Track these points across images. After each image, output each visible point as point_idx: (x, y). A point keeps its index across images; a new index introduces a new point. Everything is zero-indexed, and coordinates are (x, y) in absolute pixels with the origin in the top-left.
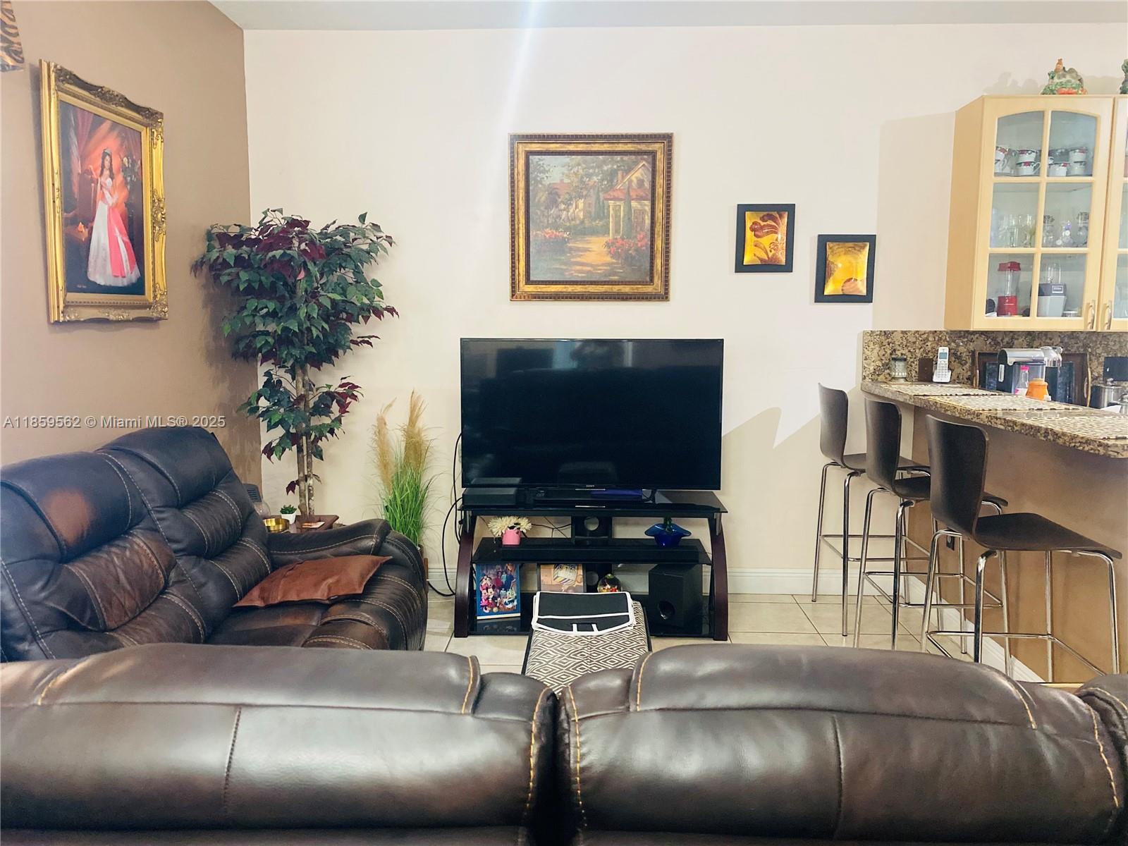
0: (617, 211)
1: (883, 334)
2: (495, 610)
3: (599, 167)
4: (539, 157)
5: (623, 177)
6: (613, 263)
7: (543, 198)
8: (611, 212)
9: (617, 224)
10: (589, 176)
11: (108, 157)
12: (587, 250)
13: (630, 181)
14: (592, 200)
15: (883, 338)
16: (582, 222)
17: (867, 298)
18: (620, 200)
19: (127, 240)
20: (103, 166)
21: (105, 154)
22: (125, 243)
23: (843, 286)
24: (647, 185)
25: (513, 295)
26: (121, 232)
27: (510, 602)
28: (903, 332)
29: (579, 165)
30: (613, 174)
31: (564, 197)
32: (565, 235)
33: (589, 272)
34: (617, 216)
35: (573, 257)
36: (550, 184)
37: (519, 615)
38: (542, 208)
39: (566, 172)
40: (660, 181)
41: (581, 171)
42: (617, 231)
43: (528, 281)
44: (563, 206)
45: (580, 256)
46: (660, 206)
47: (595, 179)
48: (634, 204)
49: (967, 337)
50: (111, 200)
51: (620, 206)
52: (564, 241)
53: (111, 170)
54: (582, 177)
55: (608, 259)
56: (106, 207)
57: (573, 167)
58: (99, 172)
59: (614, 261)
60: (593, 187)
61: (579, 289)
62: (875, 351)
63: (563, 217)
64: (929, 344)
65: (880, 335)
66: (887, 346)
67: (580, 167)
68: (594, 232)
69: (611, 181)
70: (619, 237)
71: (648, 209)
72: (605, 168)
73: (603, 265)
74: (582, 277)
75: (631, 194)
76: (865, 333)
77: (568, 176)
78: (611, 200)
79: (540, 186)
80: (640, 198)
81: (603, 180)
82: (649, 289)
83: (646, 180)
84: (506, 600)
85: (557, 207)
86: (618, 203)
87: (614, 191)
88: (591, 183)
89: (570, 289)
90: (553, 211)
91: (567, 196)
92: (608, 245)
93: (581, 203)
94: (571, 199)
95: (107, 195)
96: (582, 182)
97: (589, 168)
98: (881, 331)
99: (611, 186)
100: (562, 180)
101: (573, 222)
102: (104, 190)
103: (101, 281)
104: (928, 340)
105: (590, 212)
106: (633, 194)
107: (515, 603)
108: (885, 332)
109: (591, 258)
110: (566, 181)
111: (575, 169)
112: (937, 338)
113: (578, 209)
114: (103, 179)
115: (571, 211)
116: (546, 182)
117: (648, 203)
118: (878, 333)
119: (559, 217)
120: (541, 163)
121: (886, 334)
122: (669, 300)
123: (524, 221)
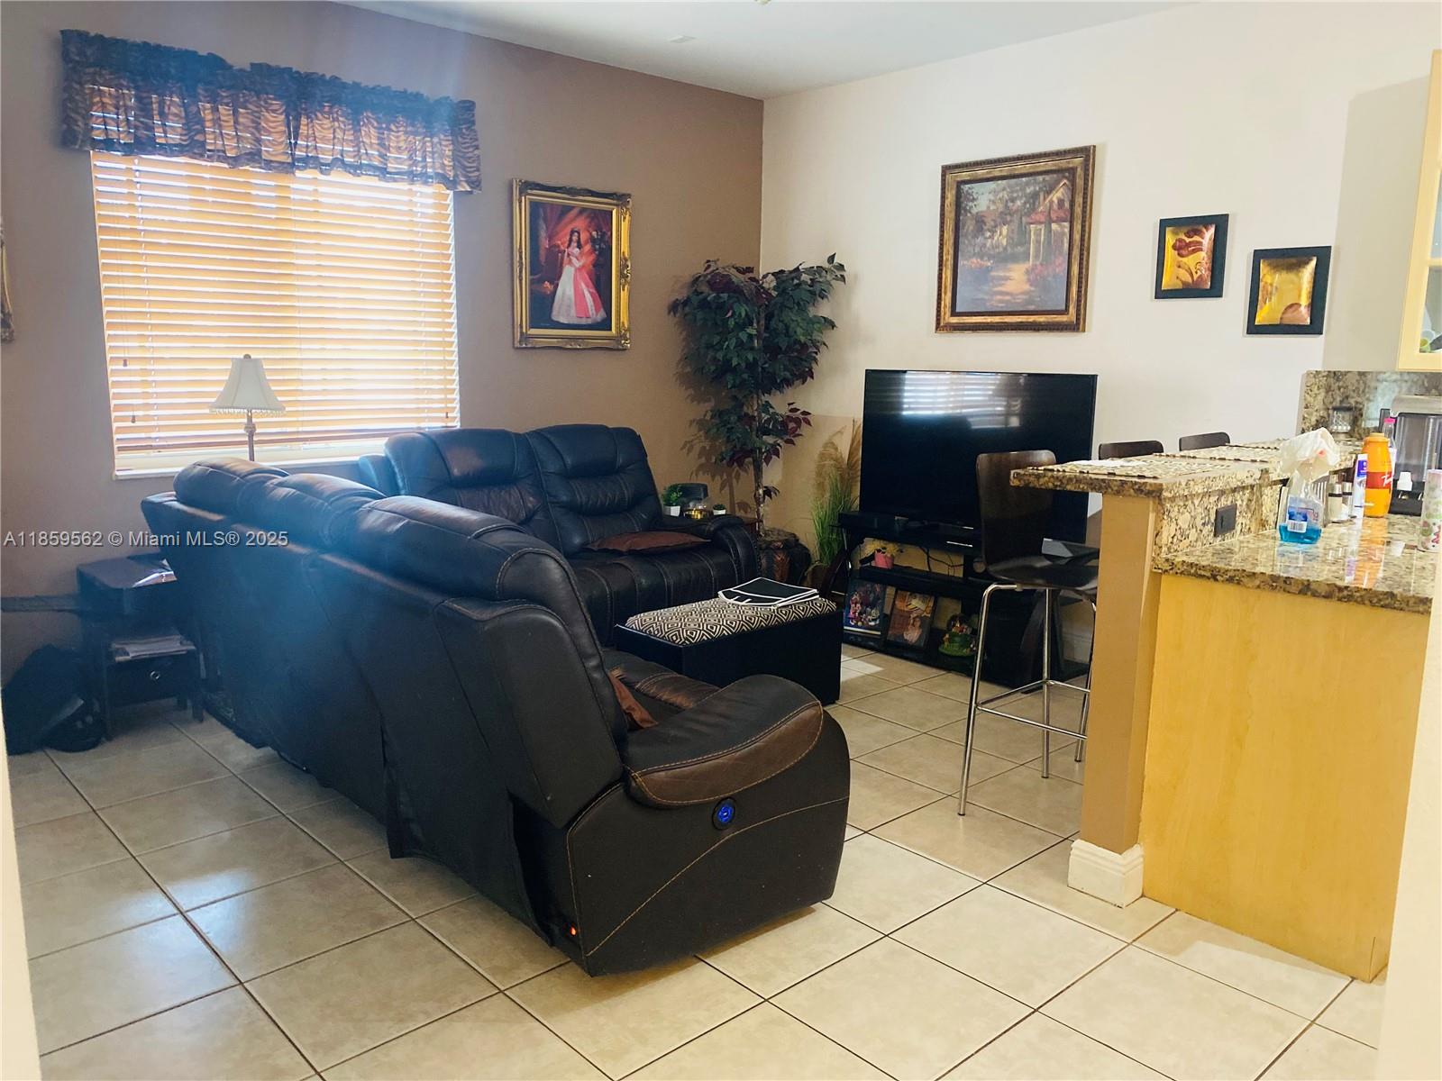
0: (1038, 234)
1: (1332, 375)
2: (860, 624)
3: (1023, 190)
4: (969, 186)
5: (1045, 199)
6: (1033, 291)
7: (971, 228)
8: (1033, 237)
9: (1037, 251)
10: (1013, 200)
11: (576, 234)
12: (1007, 278)
13: (1051, 202)
14: (1015, 225)
15: (1332, 380)
16: (1005, 249)
17: (1315, 328)
18: (1041, 223)
19: (593, 290)
20: (571, 240)
21: (572, 232)
22: (592, 294)
23: (1282, 314)
24: (1067, 205)
25: (937, 329)
26: (587, 286)
27: (873, 620)
29: (1004, 189)
30: (1035, 195)
31: (990, 223)
32: (989, 264)
33: (1007, 302)
34: (1038, 242)
35: (996, 286)
36: (977, 213)
37: (879, 633)
38: (970, 237)
39: (992, 198)
40: (1079, 200)
41: (1006, 196)
42: (1037, 256)
43: (954, 313)
44: (988, 234)
45: (1001, 285)
46: (1078, 227)
47: (1019, 203)
48: (1054, 226)
50: (577, 264)
51: (1041, 229)
52: (988, 270)
53: (579, 242)
54: (1007, 201)
55: (1027, 287)
56: (573, 269)
57: (999, 192)
58: (566, 245)
59: (1033, 289)
60: (1017, 211)
61: (997, 319)
62: (1320, 398)
63: (988, 245)
65: (1327, 376)
66: (1337, 392)
67: (1005, 192)
68: (1015, 258)
69: (1034, 203)
70: (1038, 263)
71: (1067, 230)
72: (1028, 191)
73: (1023, 293)
74: (1002, 307)
75: (1052, 216)
76: (1310, 373)
77: (994, 202)
78: (1032, 223)
79: (969, 215)
80: (1060, 220)
81: (1025, 203)
82: (1064, 318)
83: (1066, 199)
84: (870, 617)
85: (983, 235)
86: (1039, 227)
87: (1036, 214)
88: (1014, 208)
89: (989, 319)
90: (980, 240)
91: (992, 223)
92: (1027, 272)
93: (1005, 229)
94: (996, 226)
95: (574, 260)
96: (1006, 206)
97: (1012, 192)
98: (1329, 372)
99: (1033, 209)
100: (989, 207)
101: (997, 250)
102: (571, 257)
103: (563, 320)
105: (1012, 239)
106: (1054, 216)
107: (878, 622)
108: (1334, 373)
109: (1010, 287)
110: (992, 208)
111: (1001, 195)
113: (1002, 236)
114: (570, 249)
115: (996, 238)
116: (974, 211)
117: (1067, 224)
118: (1326, 374)
119: (984, 245)
120: (970, 191)
121: (1336, 375)
122: (1084, 331)
123: (951, 252)
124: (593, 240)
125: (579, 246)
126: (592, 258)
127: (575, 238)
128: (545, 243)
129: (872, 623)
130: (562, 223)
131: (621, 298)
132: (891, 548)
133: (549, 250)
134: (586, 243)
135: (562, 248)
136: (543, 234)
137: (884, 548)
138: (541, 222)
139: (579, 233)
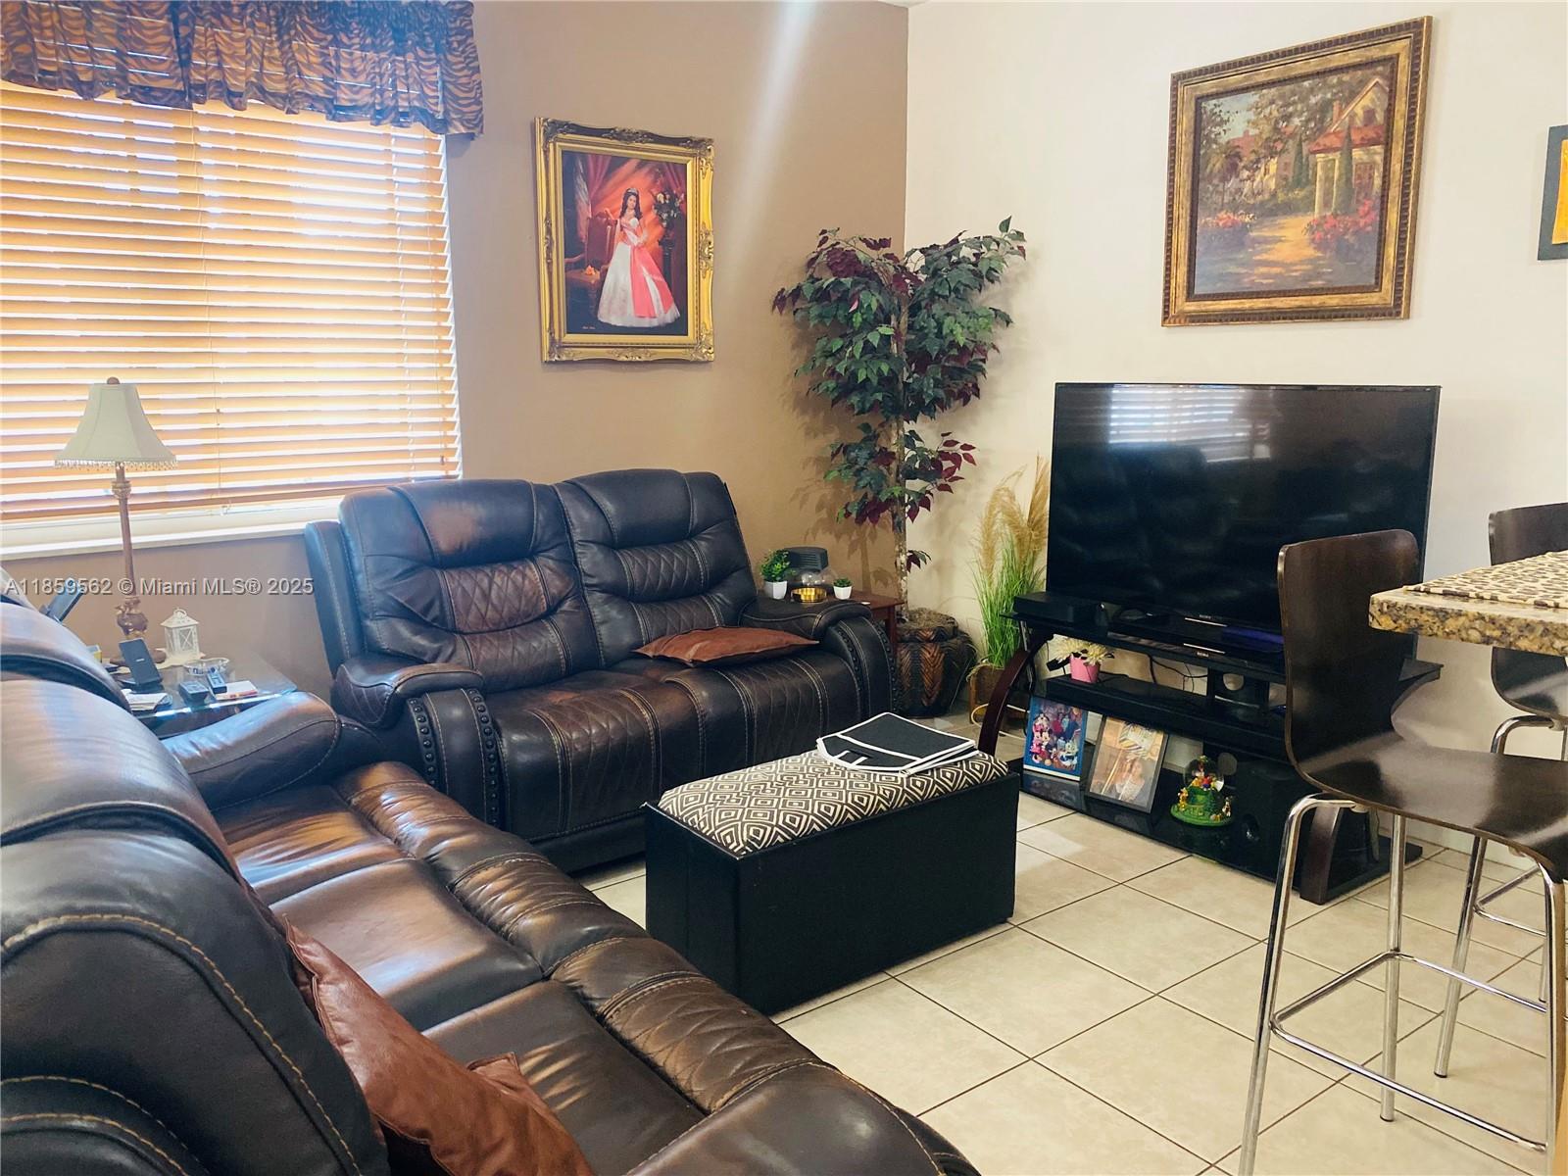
0: (1329, 167)
2: (1048, 762)
3: (1304, 99)
4: (1214, 102)
5: (1341, 112)
6: (1319, 258)
7: (1218, 165)
8: (1320, 173)
9: (1327, 193)
10: (1287, 118)
11: (633, 197)
12: (1279, 240)
13: (1353, 116)
14: (1290, 157)
16: (1274, 195)
18: (1335, 150)
19: (661, 279)
20: (625, 207)
21: (627, 195)
22: (657, 284)
24: (1380, 117)
25: (1165, 319)
26: (651, 272)
27: (1069, 758)
29: (1272, 102)
30: (1325, 107)
31: (1248, 158)
32: (1247, 220)
33: (1275, 277)
34: (1328, 179)
35: (1260, 253)
36: (1228, 142)
37: (1078, 779)
38: (1215, 181)
39: (1253, 118)
40: (1401, 107)
41: (1275, 113)
42: (1326, 204)
43: (1190, 295)
44: (1245, 174)
45: (1266, 251)
46: (1398, 151)
47: (1296, 121)
48: (1357, 154)
50: (635, 240)
51: (1334, 160)
52: (1245, 228)
53: (637, 208)
54: (1277, 122)
55: (1310, 252)
56: (629, 248)
57: (1264, 108)
58: (619, 212)
59: (1320, 254)
60: (1292, 135)
61: (1259, 304)
63: (1245, 191)
67: (1274, 106)
68: (1289, 209)
69: (1322, 120)
70: (1329, 214)
71: (1379, 159)
72: (1313, 100)
73: (1301, 262)
75: (1353, 138)
77: (1255, 124)
78: (1320, 152)
79: (1214, 146)
80: (1367, 143)
81: (1308, 121)
82: (1372, 299)
83: (1378, 110)
84: (1064, 754)
85: (1237, 176)
86: (1331, 156)
87: (1326, 136)
88: (1290, 129)
89: (1247, 304)
90: (1232, 184)
91: (1253, 157)
92: (1311, 228)
93: (1273, 165)
94: (1258, 161)
96: (1276, 129)
97: (1287, 105)
99: (1321, 130)
100: (1246, 133)
101: (1260, 197)
102: (627, 231)
103: (615, 321)
105: (1286, 179)
106: (1356, 137)
107: (1075, 761)
109: (1283, 252)
110: (1253, 132)
111: (1267, 111)
113: (1268, 176)
114: (623, 219)
115: (1258, 179)
116: (1224, 139)
117: (1379, 149)
119: (1239, 191)
120: (1217, 110)
122: (1407, 316)
123: (1187, 204)
124: (658, 206)
125: (638, 215)
126: (658, 231)
127: (631, 202)
128: (585, 211)
129: (1067, 763)
130: (611, 183)
131: (701, 288)
132: (1095, 652)
133: (593, 221)
134: (649, 209)
135: (612, 218)
136: (583, 197)
137: (1085, 651)
138: (580, 180)
139: (637, 197)
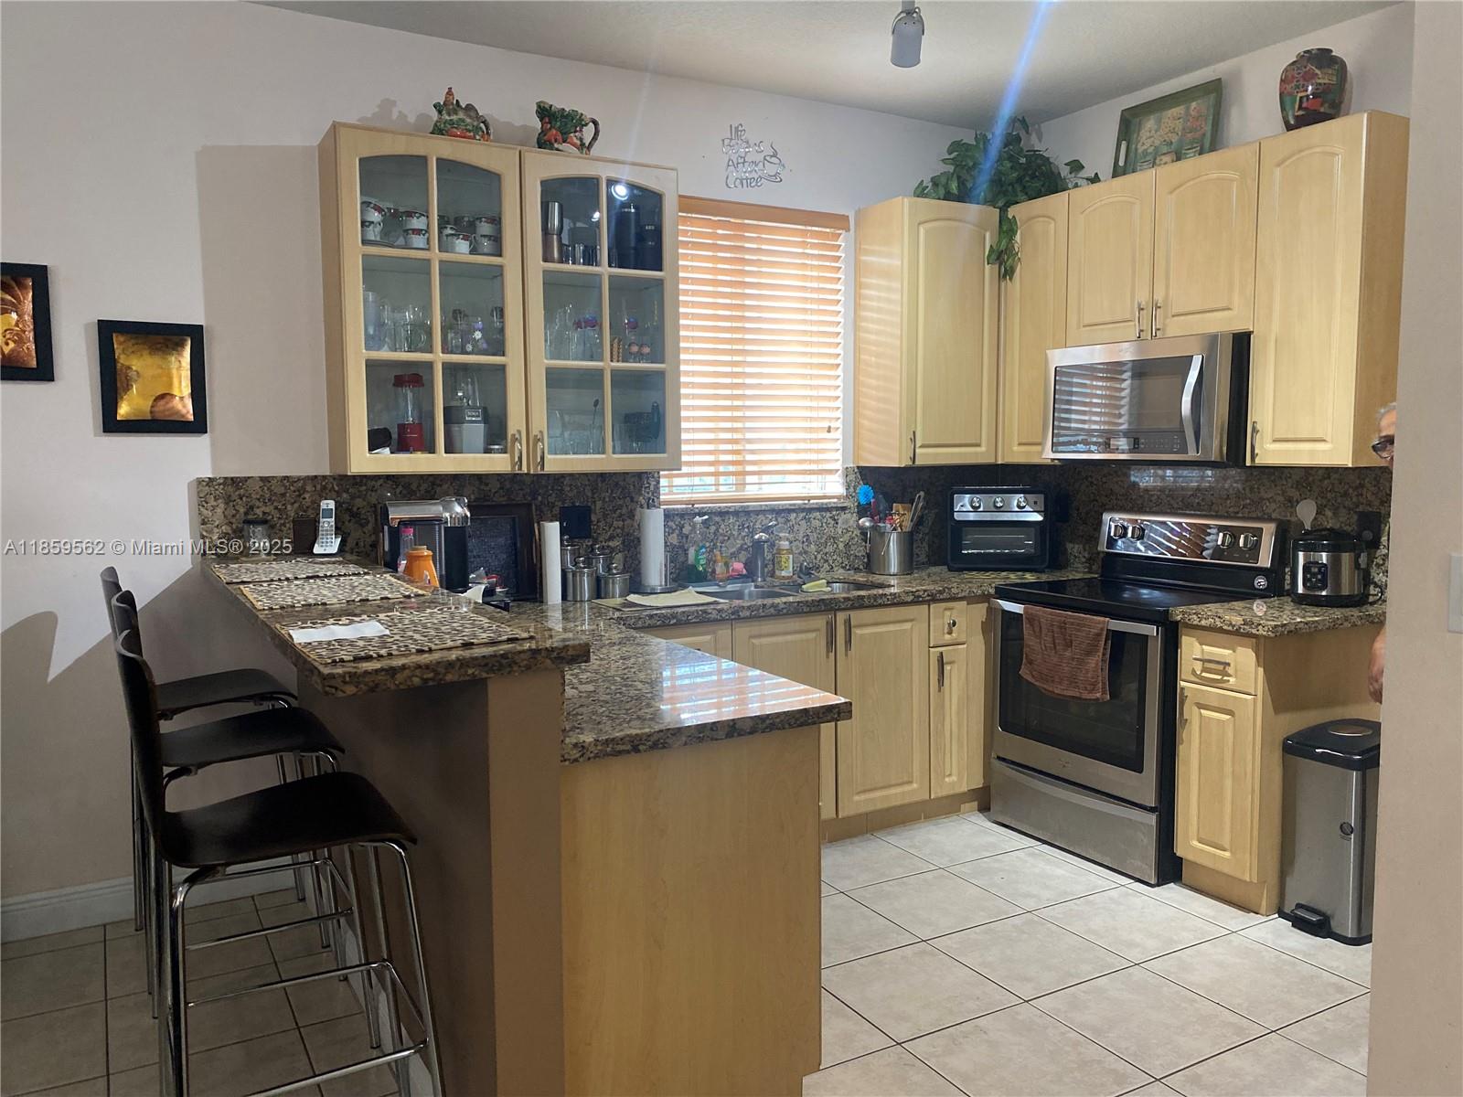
1: (230, 482)
15: (230, 489)
17: (197, 425)
23: (152, 407)
28: (262, 479)
49: (366, 485)
62: (219, 511)
64: (307, 496)
65: (224, 484)
66: (240, 502)
76: (200, 481)
98: (226, 478)
104: (305, 491)
108: (232, 479)
112: (319, 487)
118: (222, 481)
121: (235, 482)
